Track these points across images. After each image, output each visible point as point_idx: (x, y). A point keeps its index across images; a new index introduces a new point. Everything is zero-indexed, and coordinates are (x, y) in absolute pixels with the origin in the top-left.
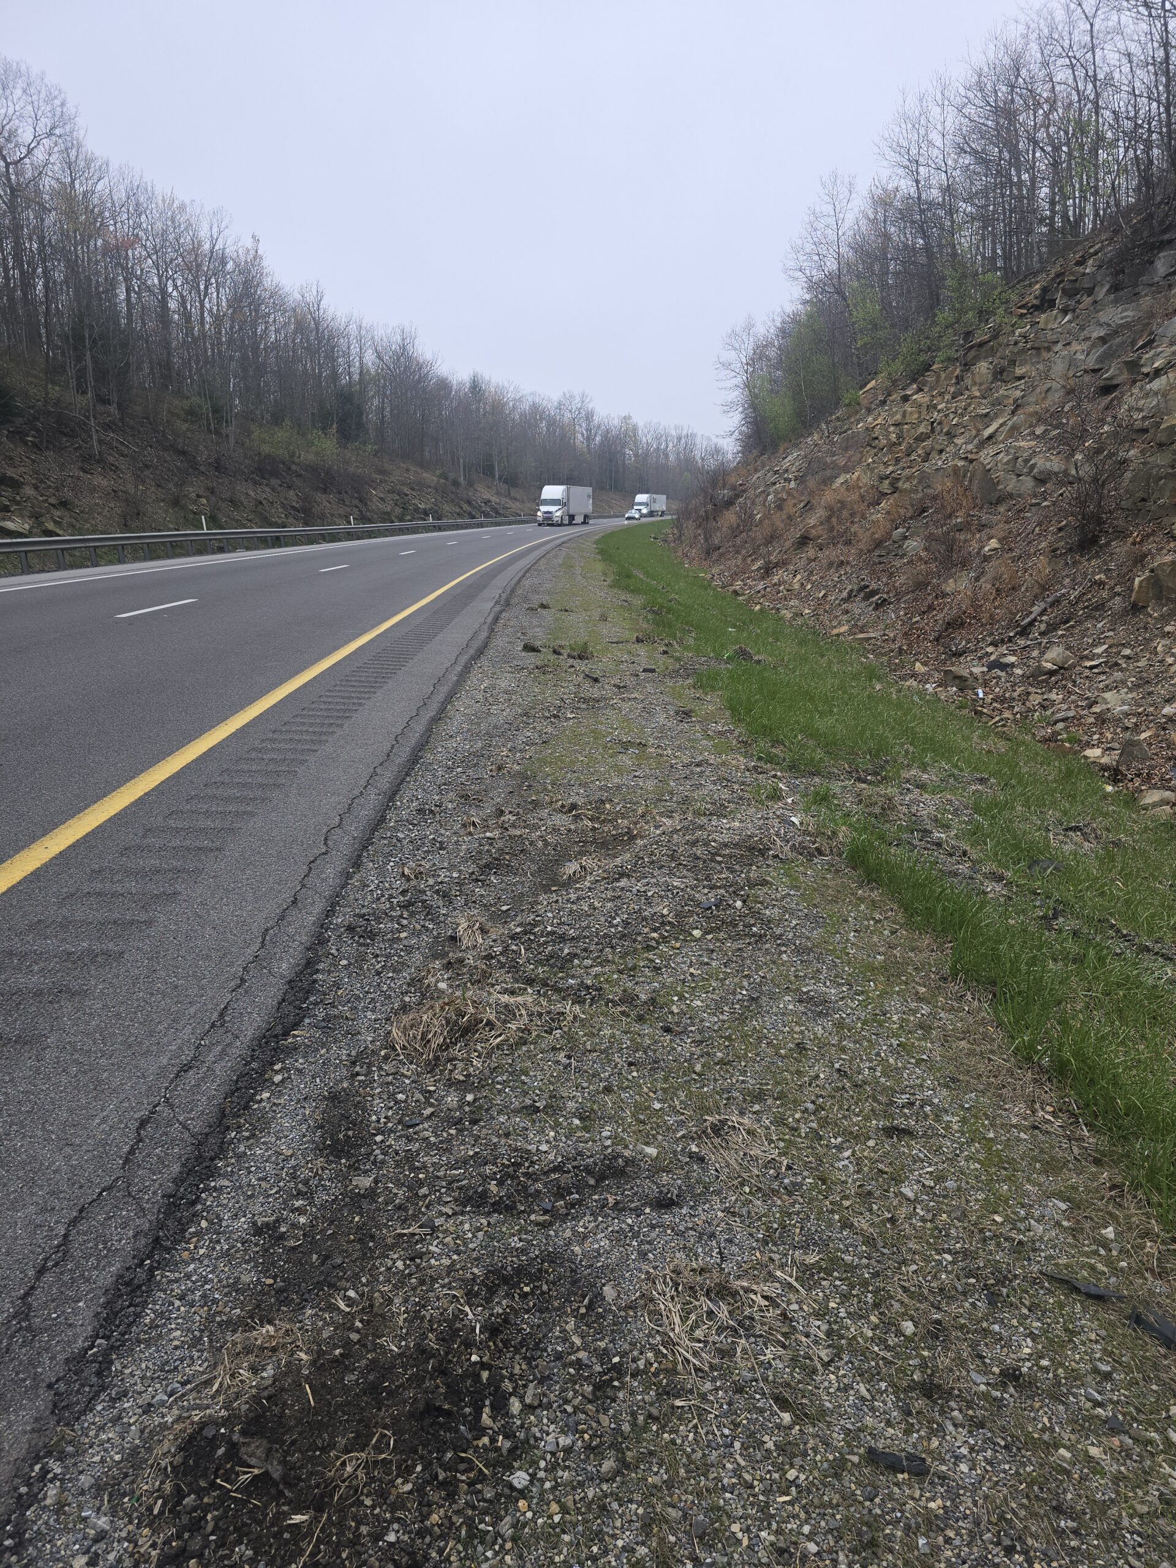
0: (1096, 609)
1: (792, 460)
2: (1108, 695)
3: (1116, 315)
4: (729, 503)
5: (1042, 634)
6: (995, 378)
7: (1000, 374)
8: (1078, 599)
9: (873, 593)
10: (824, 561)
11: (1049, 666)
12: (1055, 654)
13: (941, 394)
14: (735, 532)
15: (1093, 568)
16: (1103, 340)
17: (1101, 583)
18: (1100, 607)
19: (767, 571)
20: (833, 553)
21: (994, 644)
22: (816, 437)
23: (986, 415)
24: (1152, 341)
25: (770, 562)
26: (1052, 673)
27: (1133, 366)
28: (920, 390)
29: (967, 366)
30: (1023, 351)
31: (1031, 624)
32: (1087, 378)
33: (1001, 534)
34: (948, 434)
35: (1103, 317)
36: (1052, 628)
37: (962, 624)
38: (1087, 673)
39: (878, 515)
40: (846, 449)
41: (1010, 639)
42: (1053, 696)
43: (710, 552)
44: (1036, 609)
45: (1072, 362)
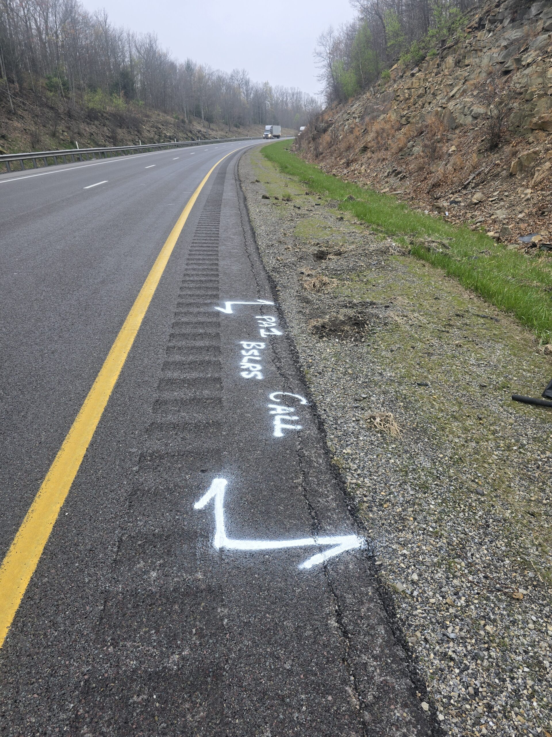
0: (495, 176)
1: (356, 107)
2: (498, 212)
3: (514, 34)
4: (325, 131)
5: (473, 188)
6: (456, 65)
7: (458, 63)
8: (489, 172)
9: (399, 173)
10: (376, 159)
11: (476, 201)
12: (478, 196)
13: (430, 73)
14: (330, 145)
15: (495, 158)
16: (506, 47)
17: (498, 165)
18: (497, 175)
19: (348, 164)
20: (381, 154)
21: (453, 193)
22: (368, 94)
23: (451, 85)
24: (527, 49)
25: (348, 160)
26: (476, 204)
27: (518, 61)
28: (420, 70)
29: (443, 58)
30: (470, 51)
31: (468, 184)
32: (498, 67)
33: (456, 144)
34: (433, 94)
35: (507, 35)
36: (477, 185)
37: (439, 185)
38: (490, 203)
39: (400, 135)
40: (384, 101)
41: (459, 191)
42: (476, 213)
43: (318, 155)
44: (471, 177)
45: (491, 58)
